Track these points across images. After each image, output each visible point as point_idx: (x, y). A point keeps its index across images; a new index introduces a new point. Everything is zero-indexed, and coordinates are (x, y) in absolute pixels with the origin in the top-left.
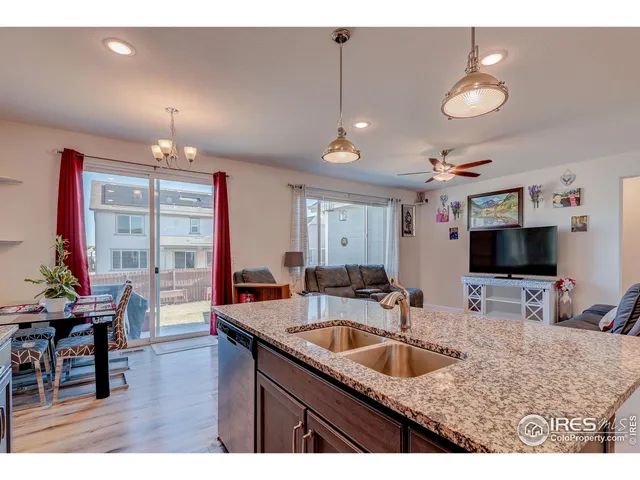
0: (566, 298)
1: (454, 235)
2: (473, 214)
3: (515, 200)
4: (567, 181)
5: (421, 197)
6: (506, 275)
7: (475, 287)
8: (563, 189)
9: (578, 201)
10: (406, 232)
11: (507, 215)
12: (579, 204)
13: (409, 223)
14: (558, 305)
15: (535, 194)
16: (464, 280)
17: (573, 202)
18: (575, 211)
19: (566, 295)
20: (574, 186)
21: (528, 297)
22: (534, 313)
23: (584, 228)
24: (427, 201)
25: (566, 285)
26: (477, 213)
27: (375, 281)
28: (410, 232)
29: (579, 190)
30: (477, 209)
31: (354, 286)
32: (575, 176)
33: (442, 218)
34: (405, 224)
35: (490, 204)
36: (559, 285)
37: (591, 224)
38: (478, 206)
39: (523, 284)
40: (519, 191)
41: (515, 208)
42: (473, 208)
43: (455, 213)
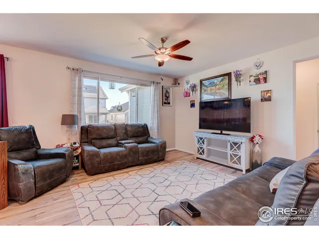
0: (257, 148)
1: (193, 105)
2: (203, 91)
3: (226, 81)
4: (258, 66)
5: (176, 81)
6: (219, 132)
7: (201, 139)
8: (255, 72)
9: (265, 80)
10: (165, 103)
11: (222, 91)
12: (266, 82)
13: (167, 98)
14: (252, 153)
15: (238, 76)
16: (195, 134)
17: (262, 81)
18: (263, 87)
19: (257, 146)
20: (262, 70)
21: (232, 147)
22: (235, 159)
23: (269, 99)
24: (179, 84)
25: (257, 139)
26: (205, 90)
27: (136, 135)
28: (169, 103)
29: (266, 72)
30: (205, 88)
31: (118, 138)
32: (263, 63)
33: (187, 95)
34: (164, 98)
35: (212, 84)
36: (252, 140)
37: (274, 96)
38: (205, 86)
39: (228, 138)
40: (229, 75)
41: (226, 87)
42: (203, 87)
43: (193, 91)
